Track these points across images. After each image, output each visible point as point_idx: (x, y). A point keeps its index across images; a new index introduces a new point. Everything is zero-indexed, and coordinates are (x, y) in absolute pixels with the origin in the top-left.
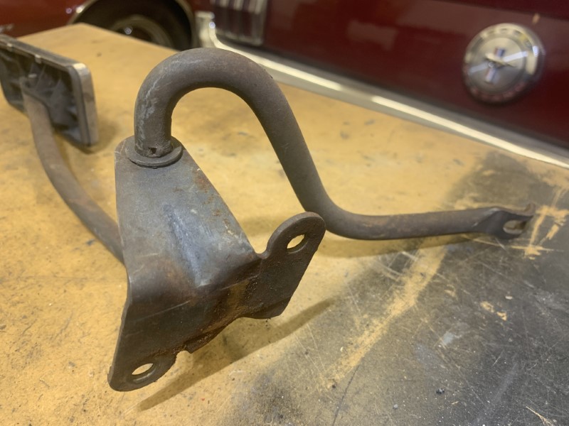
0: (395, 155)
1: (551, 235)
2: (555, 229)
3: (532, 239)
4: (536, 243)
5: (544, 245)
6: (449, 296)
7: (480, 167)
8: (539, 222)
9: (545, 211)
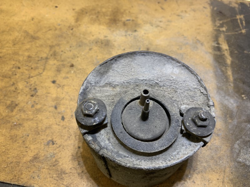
0: (186, 12)
1: (244, 24)
2: (244, 22)
3: (241, 28)
4: (243, 29)
5: (245, 28)
6: (236, 53)
7: (212, 7)
8: (239, 21)
9: (238, 17)
